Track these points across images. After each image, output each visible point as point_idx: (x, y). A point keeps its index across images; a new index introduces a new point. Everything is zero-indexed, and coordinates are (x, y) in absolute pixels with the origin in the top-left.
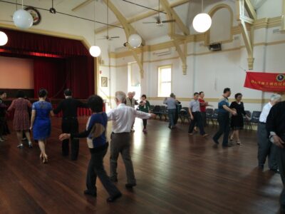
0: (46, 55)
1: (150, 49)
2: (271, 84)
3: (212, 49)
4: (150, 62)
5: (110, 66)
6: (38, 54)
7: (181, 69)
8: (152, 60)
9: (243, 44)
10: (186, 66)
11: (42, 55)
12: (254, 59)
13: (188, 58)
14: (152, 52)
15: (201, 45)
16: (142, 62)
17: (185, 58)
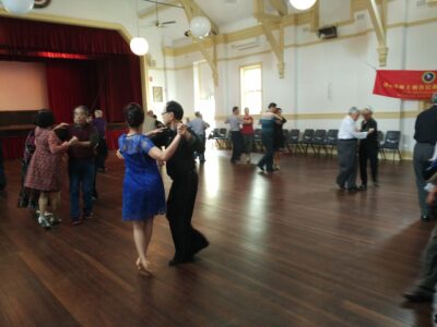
0: (64, 56)
1: (226, 39)
2: (415, 87)
3: (323, 35)
4: (227, 59)
5: (165, 69)
6: (50, 55)
7: (276, 70)
8: (230, 57)
9: (371, 26)
10: (283, 64)
11: (57, 55)
12: (387, 49)
13: (285, 51)
14: (229, 45)
15: (305, 30)
16: (215, 61)
17: (282, 52)
